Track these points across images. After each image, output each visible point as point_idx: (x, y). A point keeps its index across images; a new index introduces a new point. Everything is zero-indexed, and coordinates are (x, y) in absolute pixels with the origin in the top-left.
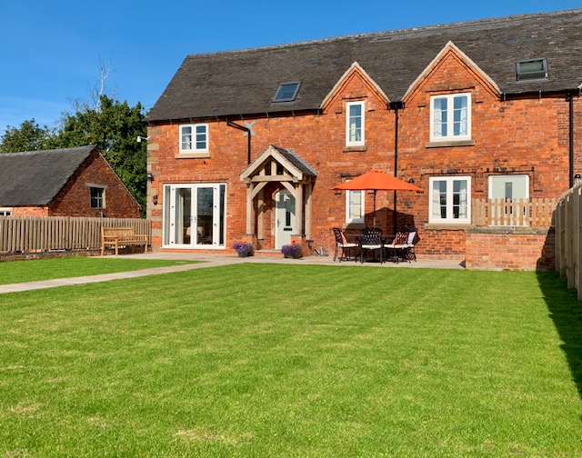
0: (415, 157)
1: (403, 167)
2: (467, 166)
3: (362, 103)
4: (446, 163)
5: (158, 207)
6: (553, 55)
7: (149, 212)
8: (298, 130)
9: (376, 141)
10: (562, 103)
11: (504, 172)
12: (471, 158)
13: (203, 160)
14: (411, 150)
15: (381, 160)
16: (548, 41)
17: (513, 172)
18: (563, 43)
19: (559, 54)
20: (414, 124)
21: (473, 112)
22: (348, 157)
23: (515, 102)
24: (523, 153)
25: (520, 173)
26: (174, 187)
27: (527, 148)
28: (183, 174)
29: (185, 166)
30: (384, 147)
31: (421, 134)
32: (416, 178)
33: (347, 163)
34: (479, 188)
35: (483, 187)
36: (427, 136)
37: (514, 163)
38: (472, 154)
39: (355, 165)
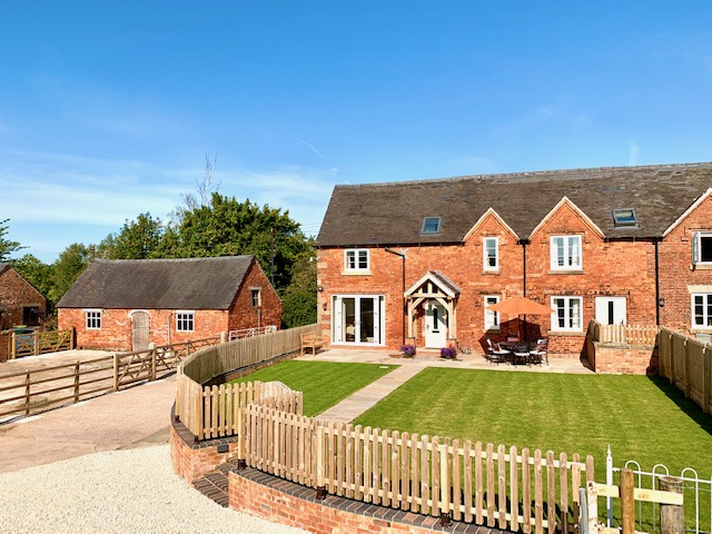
0: (540, 281)
1: (531, 288)
2: (579, 289)
3: (496, 239)
4: (564, 286)
5: (327, 313)
6: (639, 206)
7: (319, 317)
8: (444, 257)
9: (508, 268)
10: (650, 246)
11: (608, 294)
12: (583, 283)
13: (365, 278)
14: (536, 275)
15: (512, 282)
16: (633, 193)
17: (614, 294)
18: (646, 195)
19: (644, 206)
20: (538, 256)
21: (584, 249)
22: (485, 278)
23: (615, 243)
24: (621, 281)
25: (620, 295)
26: (340, 297)
27: (624, 277)
28: (348, 287)
29: (350, 282)
30: (515, 272)
31: (544, 263)
32: (542, 297)
33: (485, 283)
34: (589, 305)
35: (592, 305)
36: (548, 266)
37: (614, 288)
38: (583, 281)
39: (492, 285)
